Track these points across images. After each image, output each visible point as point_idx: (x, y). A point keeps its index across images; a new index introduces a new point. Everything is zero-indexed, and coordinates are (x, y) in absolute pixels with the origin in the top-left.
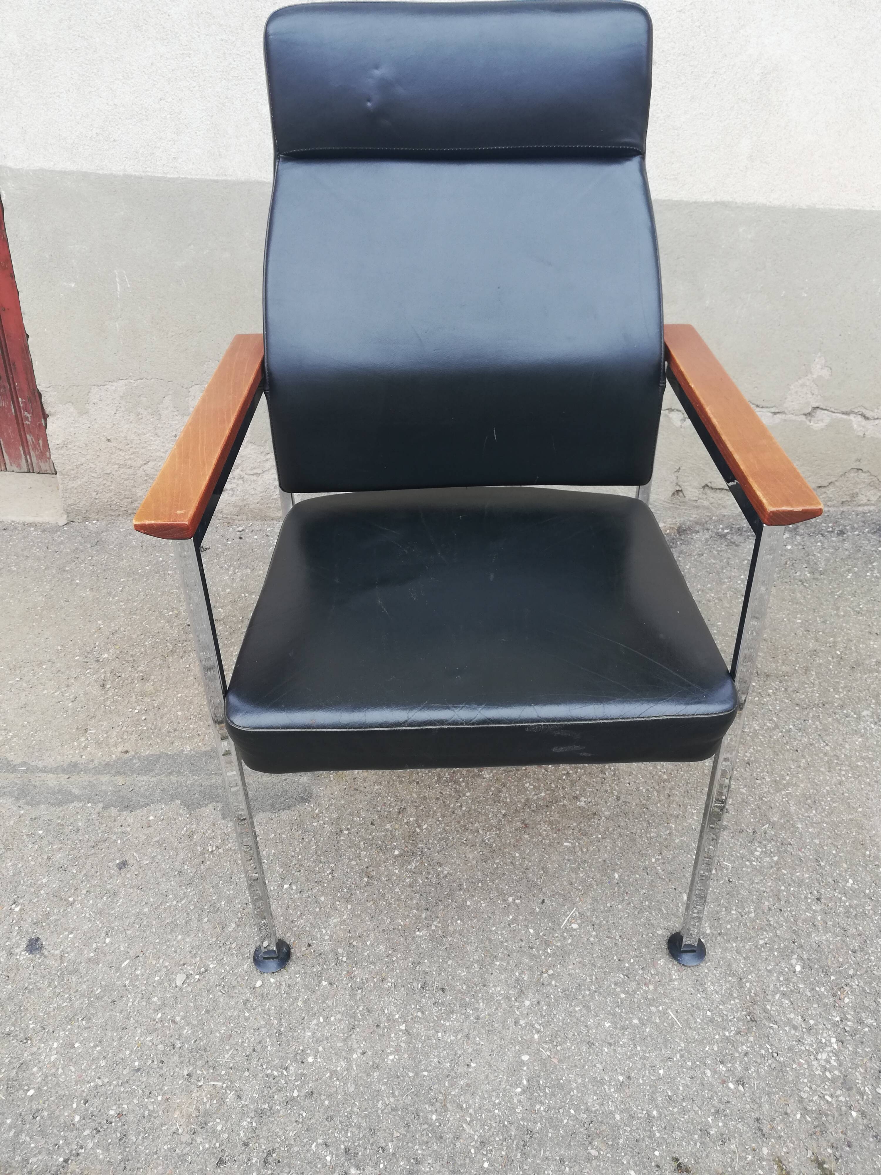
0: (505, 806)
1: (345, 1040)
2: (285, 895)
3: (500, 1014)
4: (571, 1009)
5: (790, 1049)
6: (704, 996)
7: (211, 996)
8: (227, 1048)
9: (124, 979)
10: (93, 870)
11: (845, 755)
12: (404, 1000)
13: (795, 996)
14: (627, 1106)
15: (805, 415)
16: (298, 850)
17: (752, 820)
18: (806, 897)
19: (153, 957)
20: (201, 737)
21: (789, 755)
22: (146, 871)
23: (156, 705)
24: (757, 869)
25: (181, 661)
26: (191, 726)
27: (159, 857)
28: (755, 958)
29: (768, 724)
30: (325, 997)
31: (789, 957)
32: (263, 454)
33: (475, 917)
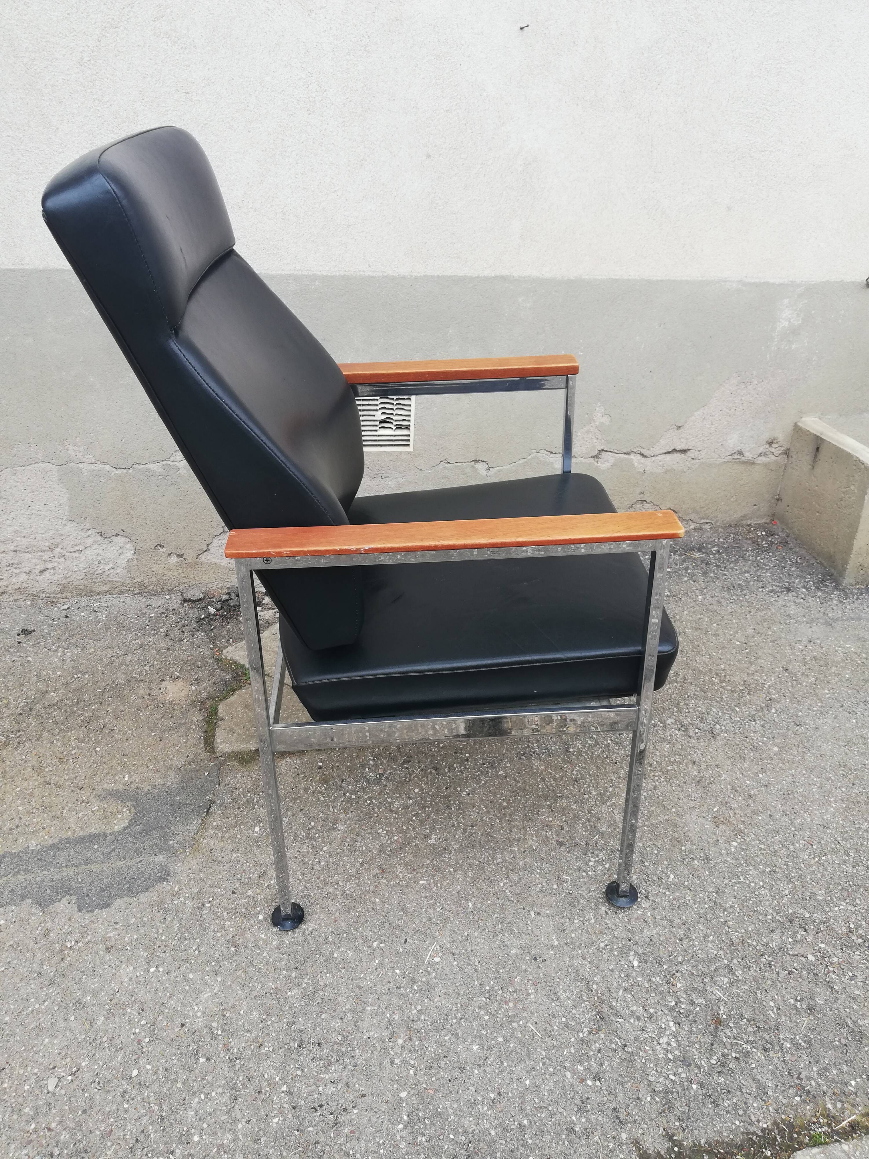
0: (362, 855)
1: (228, 1113)
2: (153, 979)
3: (375, 1057)
4: (441, 1040)
5: (636, 1039)
6: (558, 1004)
7: (86, 1095)
8: (109, 1144)
11: (657, 762)
12: (283, 1062)
13: (636, 989)
14: (501, 1120)
15: (593, 456)
16: (161, 931)
17: (584, 833)
19: (20, 1066)
20: (47, 830)
21: (609, 768)
24: (592, 878)
25: (16, 753)
26: (35, 820)
27: (16, 961)
28: (599, 960)
29: (590, 742)
30: (204, 1073)
31: (627, 954)
32: (84, 531)
33: (344, 968)
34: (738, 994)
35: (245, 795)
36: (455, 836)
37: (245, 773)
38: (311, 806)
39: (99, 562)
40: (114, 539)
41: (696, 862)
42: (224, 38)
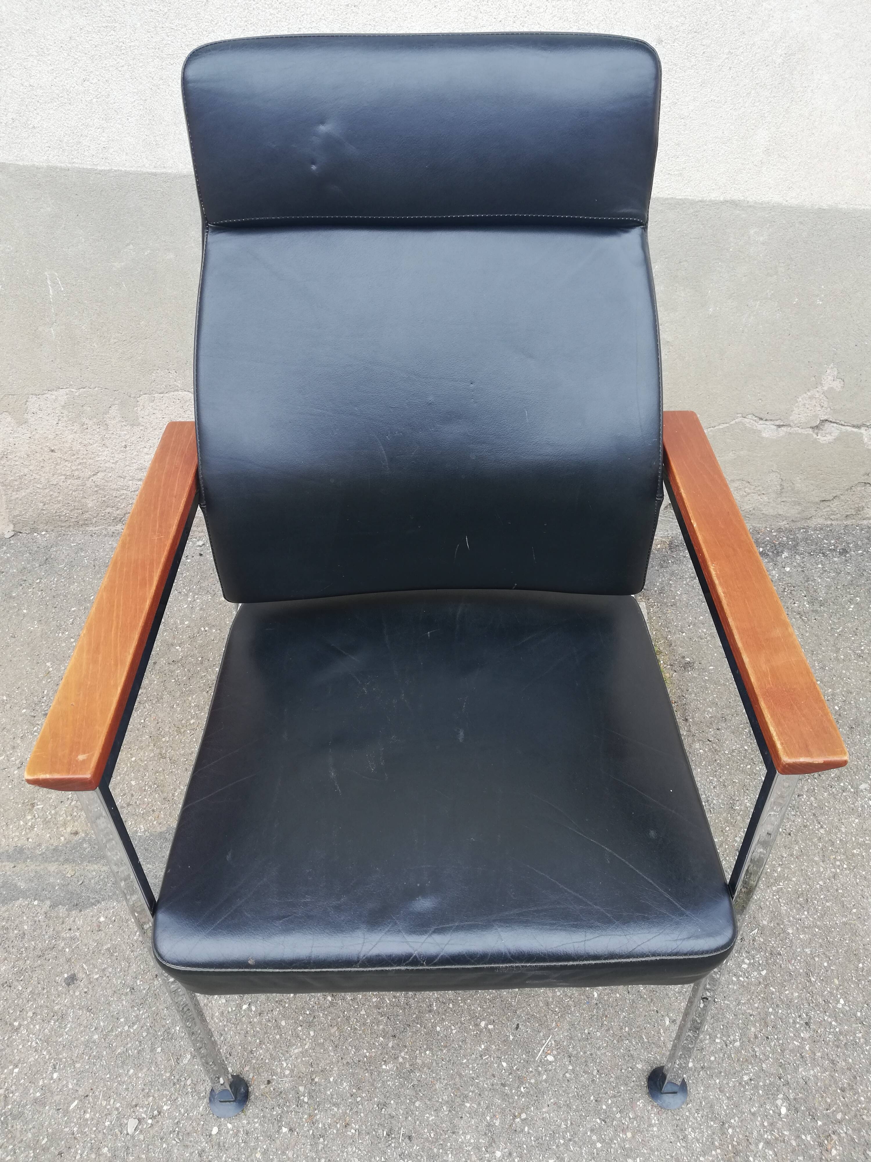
2: (244, 1019)
6: (684, 1145)
7: (164, 1146)
9: (73, 1124)
10: (39, 985)
11: (841, 840)
12: (369, 1152)
13: (780, 1145)
15: (812, 428)
18: (794, 1022)
19: (103, 1096)
20: (157, 813)
21: (781, 840)
22: (96, 988)
24: (744, 986)
26: (146, 799)
27: (110, 970)
28: (739, 1097)
30: (285, 1146)
31: (775, 1096)
33: (445, 1047)
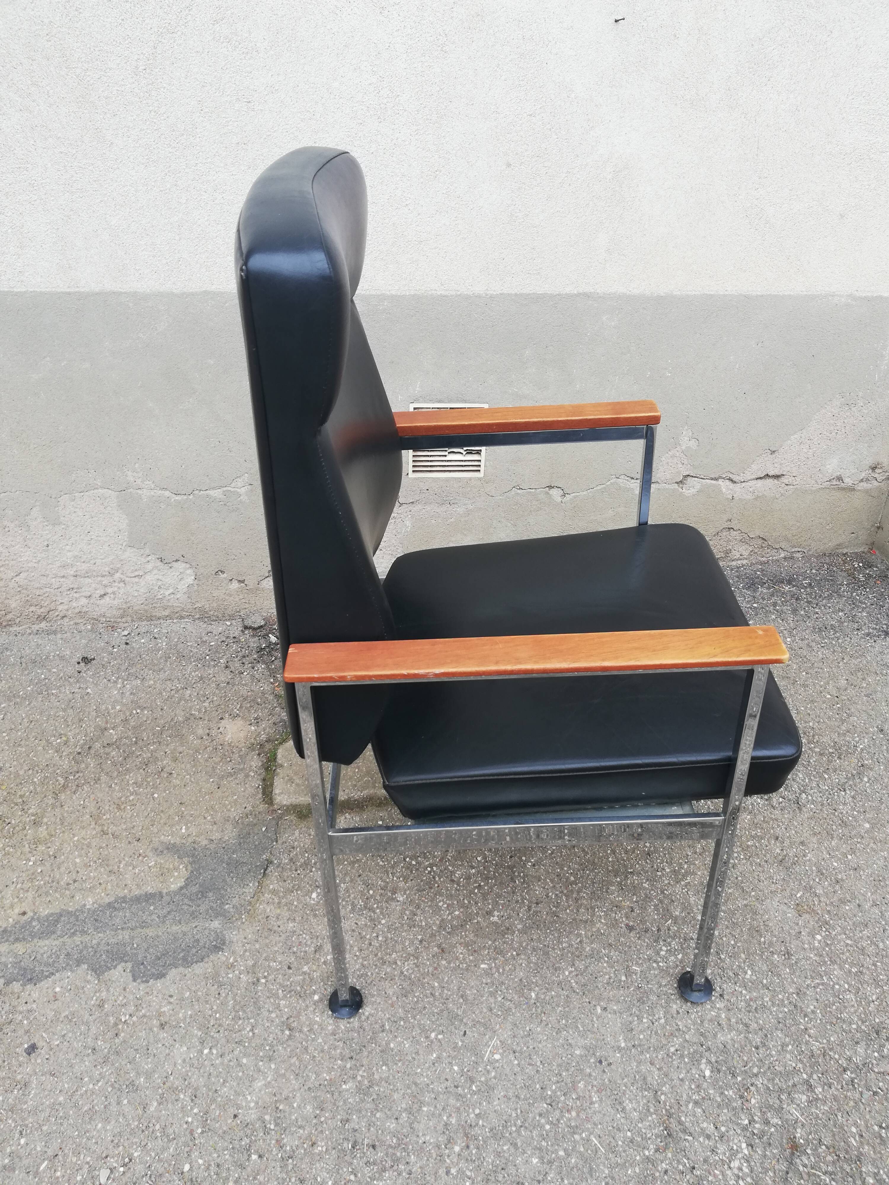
0: (421, 931)
2: (206, 1062)
3: (431, 1165)
4: (499, 1150)
5: (705, 1161)
6: (623, 1115)
12: (336, 1165)
13: (707, 1103)
15: (678, 483)
16: (215, 1007)
17: (656, 917)
19: (73, 1153)
20: (103, 886)
22: (57, 1053)
23: (51, 853)
24: (663, 970)
25: (74, 797)
26: (92, 874)
27: (70, 1035)
28: (668, 1067)
30: (256, 1172)
31: (699, 1062)
32: (144, 556)
33: (400, 1060)
34: (817, 1115)
35: (303, 855)
36: (518, 914)
37: (303, 829)
38: (370, 872)
39: (160, 587)
40: (175, 564)
41: (776, 956)
42: (289, 41)
